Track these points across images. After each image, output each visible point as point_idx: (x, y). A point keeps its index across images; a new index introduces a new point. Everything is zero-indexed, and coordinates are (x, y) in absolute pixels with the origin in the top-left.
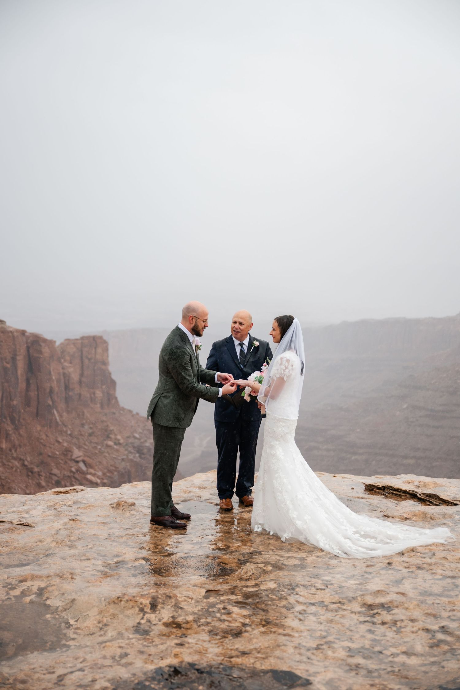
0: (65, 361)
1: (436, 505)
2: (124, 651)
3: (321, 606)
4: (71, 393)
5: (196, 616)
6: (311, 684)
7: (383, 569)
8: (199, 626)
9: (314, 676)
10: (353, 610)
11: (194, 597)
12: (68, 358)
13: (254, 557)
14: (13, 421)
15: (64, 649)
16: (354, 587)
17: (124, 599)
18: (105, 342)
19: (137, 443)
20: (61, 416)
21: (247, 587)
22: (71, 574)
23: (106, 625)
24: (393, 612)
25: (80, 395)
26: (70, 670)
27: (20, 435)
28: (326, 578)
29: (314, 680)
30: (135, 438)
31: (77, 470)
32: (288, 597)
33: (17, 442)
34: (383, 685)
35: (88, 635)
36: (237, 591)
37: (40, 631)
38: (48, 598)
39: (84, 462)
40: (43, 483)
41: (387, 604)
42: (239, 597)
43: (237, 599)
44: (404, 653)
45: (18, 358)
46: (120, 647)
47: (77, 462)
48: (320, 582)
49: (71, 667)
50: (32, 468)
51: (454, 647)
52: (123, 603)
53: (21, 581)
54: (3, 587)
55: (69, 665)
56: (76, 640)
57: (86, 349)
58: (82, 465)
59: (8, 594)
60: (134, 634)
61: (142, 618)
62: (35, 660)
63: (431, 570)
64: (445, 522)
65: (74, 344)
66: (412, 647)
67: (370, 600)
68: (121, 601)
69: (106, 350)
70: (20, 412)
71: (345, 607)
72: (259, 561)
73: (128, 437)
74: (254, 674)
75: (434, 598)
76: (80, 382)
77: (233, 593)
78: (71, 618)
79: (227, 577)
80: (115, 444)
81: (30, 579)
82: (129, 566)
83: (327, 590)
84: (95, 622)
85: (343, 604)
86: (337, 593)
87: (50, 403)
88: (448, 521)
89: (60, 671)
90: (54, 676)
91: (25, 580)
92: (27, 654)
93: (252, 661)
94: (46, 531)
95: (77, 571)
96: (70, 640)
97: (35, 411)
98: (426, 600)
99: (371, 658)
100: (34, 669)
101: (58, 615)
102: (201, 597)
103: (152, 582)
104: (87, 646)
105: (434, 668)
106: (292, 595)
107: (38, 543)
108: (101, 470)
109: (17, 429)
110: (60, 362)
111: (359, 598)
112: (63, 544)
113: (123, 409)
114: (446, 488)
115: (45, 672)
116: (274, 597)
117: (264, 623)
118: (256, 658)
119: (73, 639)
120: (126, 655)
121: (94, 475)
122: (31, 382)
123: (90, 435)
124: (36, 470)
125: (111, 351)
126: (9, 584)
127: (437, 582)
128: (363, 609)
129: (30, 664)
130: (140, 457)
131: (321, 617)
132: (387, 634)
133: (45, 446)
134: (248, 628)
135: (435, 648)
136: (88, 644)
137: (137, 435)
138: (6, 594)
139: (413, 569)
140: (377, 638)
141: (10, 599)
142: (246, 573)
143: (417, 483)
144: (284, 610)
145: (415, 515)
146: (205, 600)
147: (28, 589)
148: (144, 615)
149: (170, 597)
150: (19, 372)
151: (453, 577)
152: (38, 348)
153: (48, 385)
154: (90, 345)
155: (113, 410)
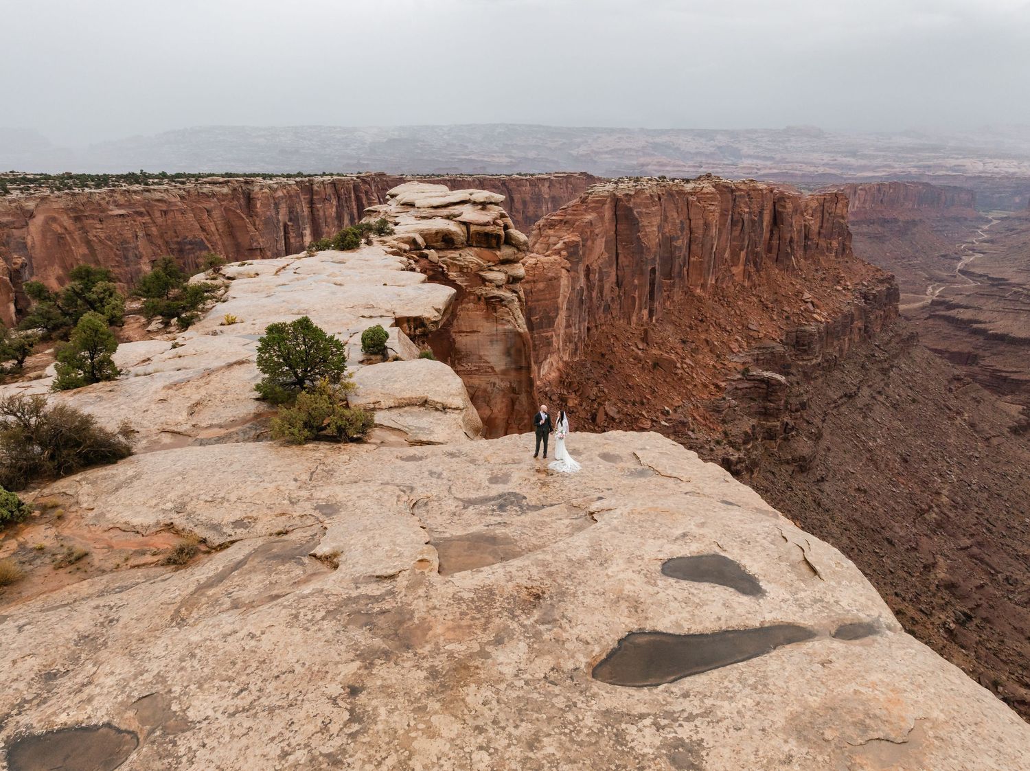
0: (807, 214)
4: (809, 243)
12: (810, 211)
14: (755, 264)
18: (846, 199)
19: (864, 289)
20: (798, 262)
25: (817, 244)
27: (760, 276)
30: (863, 285)
31: (805, 309)
33: (757, 282)
39: (812, 303)
40: (775, 318)
45: (765, 212)
47: (807, 302)
50: (767, 304)
57: (827, 205)
58: (810, 305)
65: (817, 200)
69: (847, 206)
70: (762, 257)
73: (857, 284)
76: (819, 233)
80: (844, 289)
87: (790, 251)
97: (775, 257)
108: (826, 311)
109: (758, 271)
110: (803, 215)
113: (857, 258)
121: (820, 314)
122: (774, 232)
123: (822, 280)
124: (770, 306)
130: (865, 303)
133: (780, 286)
137: (866, 283)
150: (765, 224)
152: (783, 203)
153: (789, 235)
154: (832, 201)
155: (846, 259)
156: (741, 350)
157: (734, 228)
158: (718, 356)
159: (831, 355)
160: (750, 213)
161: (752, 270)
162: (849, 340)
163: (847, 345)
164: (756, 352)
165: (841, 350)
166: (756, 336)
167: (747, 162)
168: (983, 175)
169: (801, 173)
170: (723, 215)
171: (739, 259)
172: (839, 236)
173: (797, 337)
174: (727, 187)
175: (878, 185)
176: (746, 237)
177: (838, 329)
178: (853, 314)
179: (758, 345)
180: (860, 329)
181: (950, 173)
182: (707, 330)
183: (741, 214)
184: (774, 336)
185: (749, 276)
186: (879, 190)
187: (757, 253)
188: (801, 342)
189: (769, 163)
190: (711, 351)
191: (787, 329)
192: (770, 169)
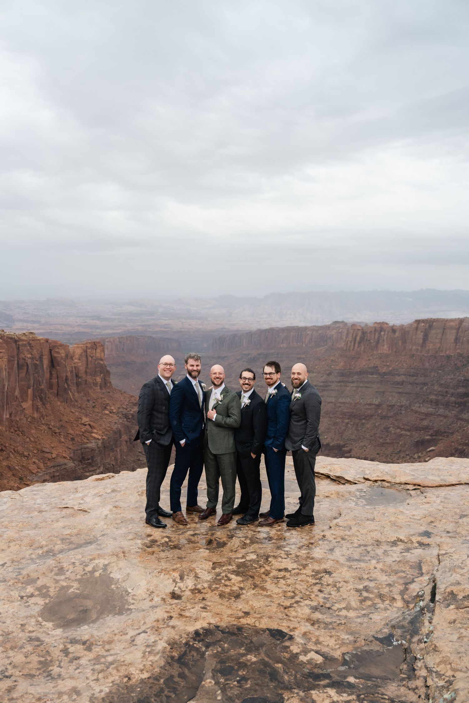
0: (75, 359)
1: (344, 484)
2: (169, 615)
3: (286, 572)
4: (79, 380)
5: (209, 583)
6: (294, 638)
7: (320, 540)
8: (212, 591)
9: (294, 631)
10: (307, 575)
11: (207, 569)
12: (77, 356)
13: (237, 532)
14: (41, 399)
15: (128, 612)
16: (305, 556)
17: (163, 574)
18: (102, 346)
19: (125, 411)
20: (73, 395)
21: (238, 558)
22: (124, 552)
23: (153, 592)
24: (333, 575)
25: (86, 381)
26: (138, 632)
27: (46, 408)
28: (286, 549)
29: (295, 635)
30: (123, 408)
31: (85, 431)
32: (265, 565)
33: (44, 413)
34: (338, 636)
35: (142, 600)
36: (233, 563)
37: (110, 598)
38: (111, 572)
39: (90, 425)
41: (328, 569)
42: (234, 567)
43: (233, 568)
44: (344, 608)
45: (44, 357)
46: (167, 612)
47: (85, 425)
48: (283, 552)
49: (137, 629)
50: (55, 430)
51: (375, 602)
52: (162, 576)
53: (91, 560)
54: (80, 564)
55: (136, 628)
56: (135, 605)
57: (88, 350)
58: (88, 427)
59: (84, 570)
60: (171, 598)
61: (175, 587)
62: (112, 624)
63: (351, 540)
64: (351, 498)
65: (81, 347)
66: (349, 603)
67: (316, 567)
68: (160, 575)
69: (103, 351)
70: (46, 393)
71: (302, 572)
72: (240, 535)
73: (119, 408)
74: (257, 632)
75: (355, 563)
76: (86, 372)
77: (230, 564)
78: (129, 587)
79: (222, 549)
80: (111, 413)
81: (97, 558)
82: (158, 543)
83: (288, 559)
84: (145, 590)
85: (300, 570)
86: (295, 562)
87: (66, 386)
88: (353, 497)
89: (131, 633)
90: (128, 637)
91: (94, 559)
92: (105, 617)
93: (253, 620)
94: (99, 516)
95: (126, 549)
96: (131, 605)
97: (56, 392)
98: (352, 565)
99: (325, 613)
100: (113, 631)
101: (120, 585)
102: (211, 569)
103: (176, 556)
104: (144, 611)
105: (366, 620)
106: (267, 563)
107: (95, 526)
108: (101, 430)
109: (44, 404)
110: (72, 359)
111: (309, 565)
112: (112, 526)
113: (115, 389)
114: (348, 472)
115: (121, 633)
116: (256, 566)
117: (253, 587)
118: (255, 618)
119: (133, 604)
120: (171, 617)
121: (96, 433)
122: (53, 373)
123: (93, 407)
124: (57, 431)
125: (106, 351)
126: (84, 562)
127: (355, 549)
128: (314, 573)
129: (109, 627)
130: (127, 421)
131: (288, 580)
132: (332, 593)
133: (63, 415)
134: (244, 591)
135: (363, 603)
136: (143, 608)
137: (125, 407)
138: (82, 570)
139: (339, 539)
140: (325, 596)
141: (87, 574)
142: (234, 546)
143: (329, 467)
144: (263, 576)
145: (332, 494)
146: (213, 571)
147: (97, 565)
148: (176, 584)
149: (191, 571)
150: (45, 366)
151: (365, 546)
152: (57, 350)
153: (65, 374)
154: (92, 348)
155: (108, 390)
156: (39, 470)
157: (21, 371)
158: (21, 479)
159: (109, 464)
160: (32, 358)
161: (39, 404)
162: (120, 450)
163: (119, 456)
164: (52, 470)
165: (116, 459)
166: (49, 456)
167: (19, 325)
168: (182, 330)
169: (62, 332)
170: (9, 361)
171: (27, 396)
172: (101, 372)
173: (82, 454)
174: (11, 338)
175: (119, 338)
176: (32, 378)
177: (112, 443)
178: (120, 431)
179: (52, 464)
180: (126, 442)
181: (163, 329)
182: (8, 458)
183: (25, 360)
184: (64, 455)
185: (37, 409)
186: (120, 342)
187: (42, 390)
188: (86, 457)
189: (36, 325)
190: (13, 475)
191: (74, 448)
192: (38, 329)
